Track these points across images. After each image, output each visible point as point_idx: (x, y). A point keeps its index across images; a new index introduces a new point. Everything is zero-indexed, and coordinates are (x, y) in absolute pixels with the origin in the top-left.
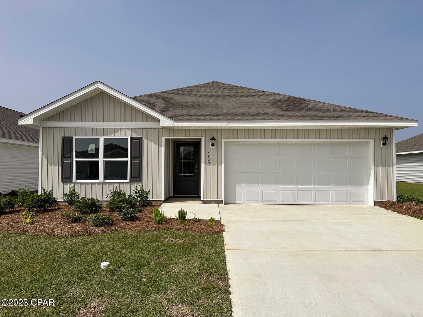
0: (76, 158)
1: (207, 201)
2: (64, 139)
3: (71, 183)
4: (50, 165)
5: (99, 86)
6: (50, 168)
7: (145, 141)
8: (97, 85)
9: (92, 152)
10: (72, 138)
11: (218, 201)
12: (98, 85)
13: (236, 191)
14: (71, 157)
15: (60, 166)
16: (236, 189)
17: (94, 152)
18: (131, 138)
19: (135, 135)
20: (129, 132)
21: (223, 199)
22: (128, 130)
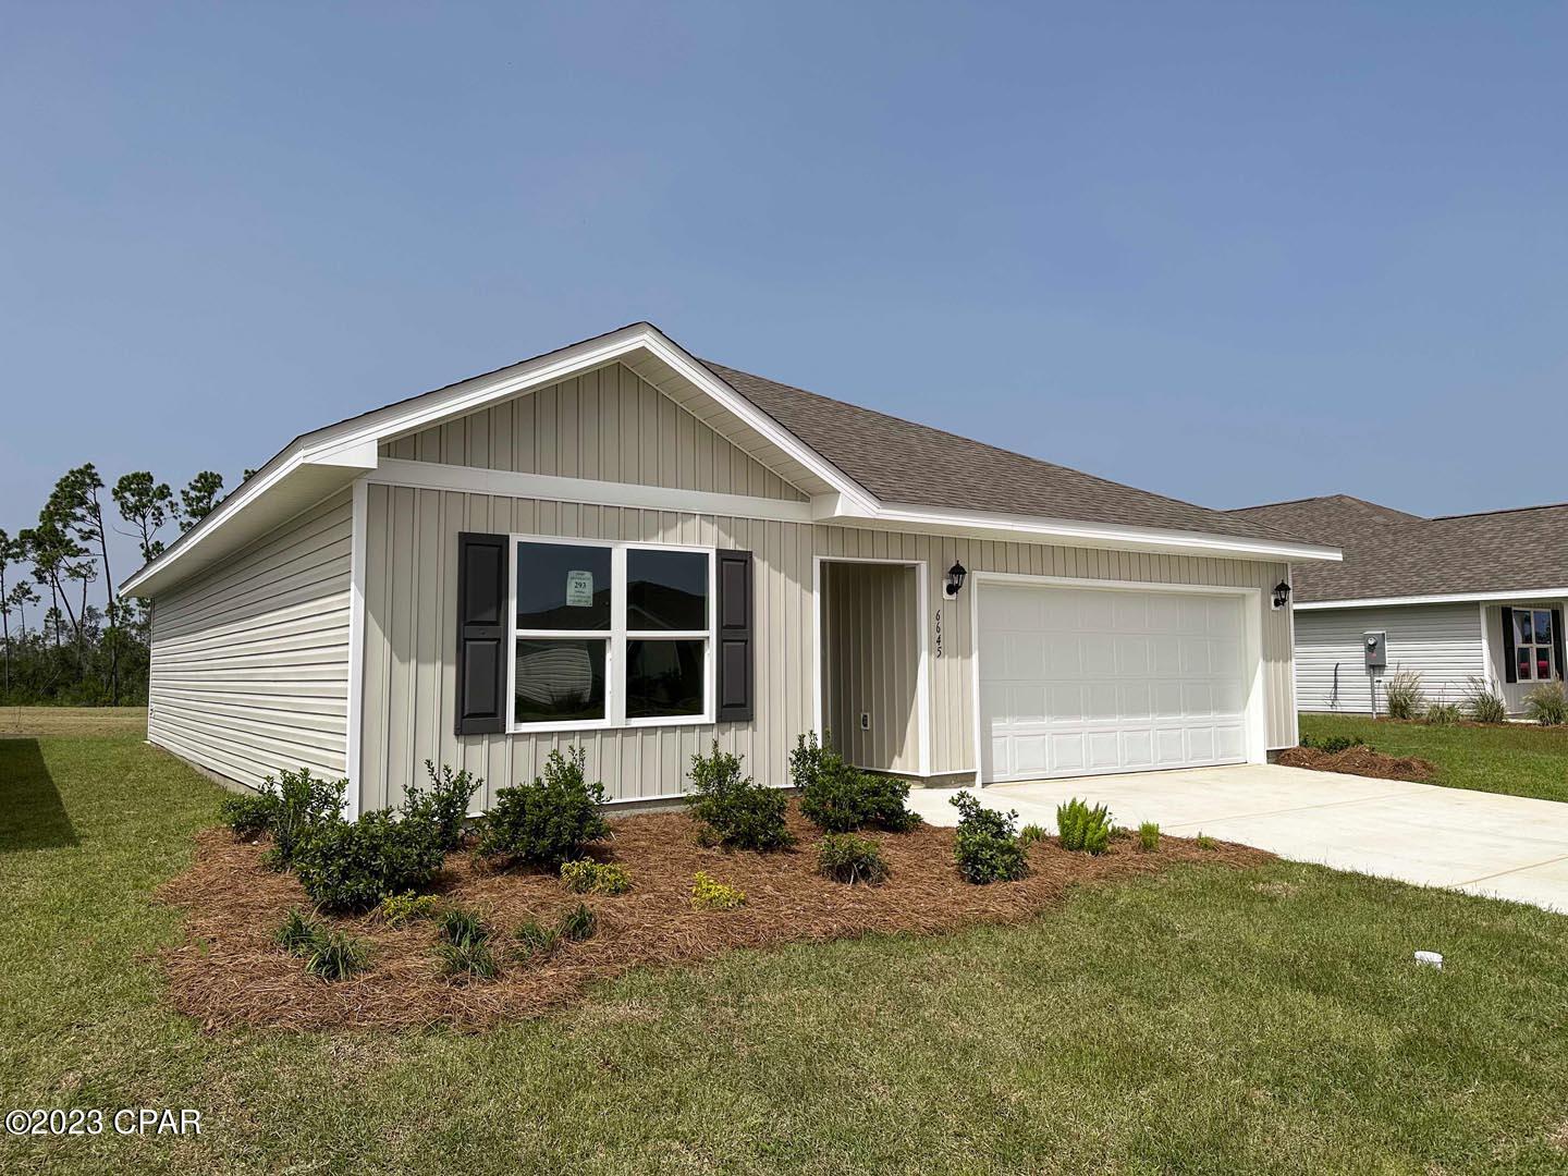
0: (519, 627)
1: (937, 781)
2: (468, 542)
3: (499, 737)
4: (402, 661)
5: (646, 340)
6: (405, 671)
7: (761, 568)
8: (641, 337)
9: (582, 604)
10: (503, 541)
11: (963, 778)
12: (645, 336)
13: (994, 740)
14: (500, 622)
15: (449, 663)
16: (994, 734)
17: (590, 603)
18: (719, 552)
19: (730, 545)
20: (711, 530)
21: (978, 768)
22: (709, 522)
